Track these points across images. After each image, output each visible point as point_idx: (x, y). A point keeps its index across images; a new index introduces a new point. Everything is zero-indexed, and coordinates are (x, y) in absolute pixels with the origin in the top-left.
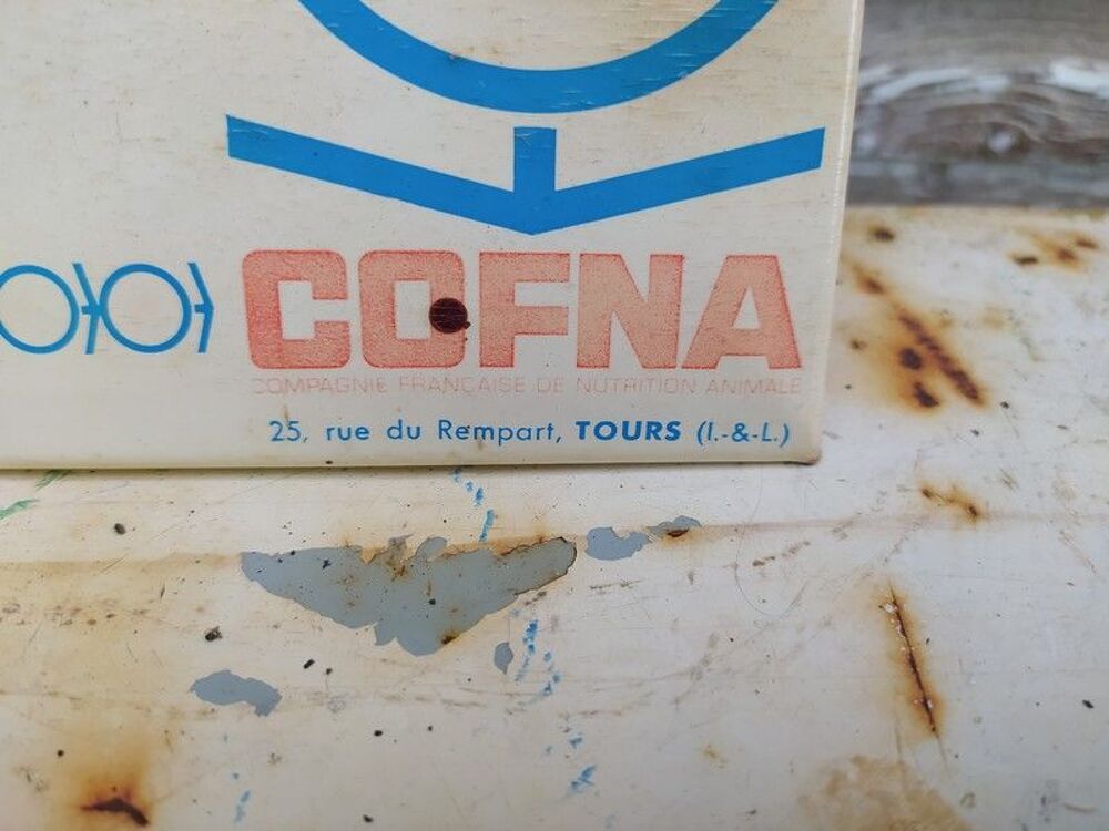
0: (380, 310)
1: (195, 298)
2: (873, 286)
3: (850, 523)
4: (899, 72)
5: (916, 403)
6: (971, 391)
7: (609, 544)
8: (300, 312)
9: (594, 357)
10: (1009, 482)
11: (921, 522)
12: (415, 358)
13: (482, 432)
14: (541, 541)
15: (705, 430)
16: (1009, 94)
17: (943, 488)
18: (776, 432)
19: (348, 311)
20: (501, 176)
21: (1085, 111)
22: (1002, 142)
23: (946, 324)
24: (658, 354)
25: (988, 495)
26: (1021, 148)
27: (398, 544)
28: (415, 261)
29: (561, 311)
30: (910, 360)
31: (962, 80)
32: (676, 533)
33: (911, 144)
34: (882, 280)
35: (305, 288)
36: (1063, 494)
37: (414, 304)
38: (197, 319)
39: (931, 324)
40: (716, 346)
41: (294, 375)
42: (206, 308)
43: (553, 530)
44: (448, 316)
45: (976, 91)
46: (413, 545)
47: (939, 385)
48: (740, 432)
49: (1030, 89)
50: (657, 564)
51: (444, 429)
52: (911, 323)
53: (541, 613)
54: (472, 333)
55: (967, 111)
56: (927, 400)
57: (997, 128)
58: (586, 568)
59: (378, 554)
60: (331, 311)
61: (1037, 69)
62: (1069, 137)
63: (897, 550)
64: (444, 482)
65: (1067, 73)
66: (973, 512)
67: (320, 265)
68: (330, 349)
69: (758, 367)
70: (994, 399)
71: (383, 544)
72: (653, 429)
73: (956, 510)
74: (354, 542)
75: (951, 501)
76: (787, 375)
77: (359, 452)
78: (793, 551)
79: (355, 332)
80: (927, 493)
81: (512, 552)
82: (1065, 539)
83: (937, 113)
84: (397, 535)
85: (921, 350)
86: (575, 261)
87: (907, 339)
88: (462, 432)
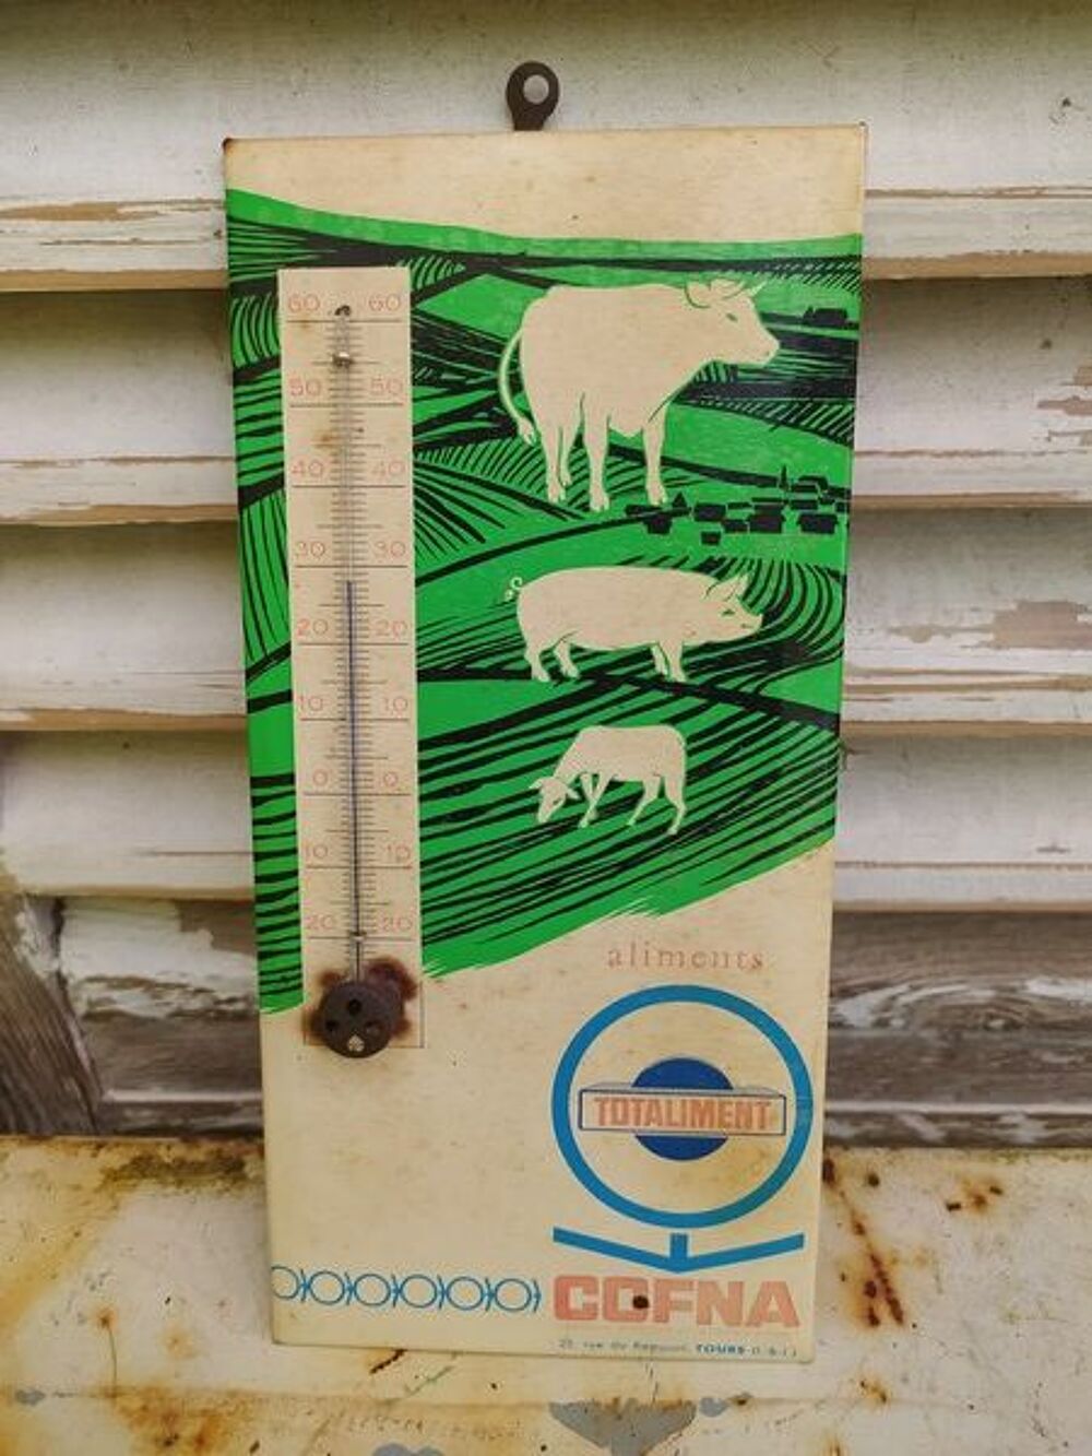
0: (610, 1300)
1: (534, 1291)
2: (860, 1230)
3: (822, 1401)
4: (915, 989)
5: (868, 1321)
6: (898, 1316)
7: (712, 1407)
8: (577, 1298)
9: (705, 1320)
10: (905, 1380)
11: (857, 1402)
12: (626, 1317)
13: (653, 1347)
14: (680, 1403)
15: (756, 1350)
16: (998, 998)
17: (870, 1381)
18: (789, 1352)
19: (599, 1299)
20: (664, 1250)
21: (1057, 1007)
22: (997, 1023)
23: (895, 1261)
24: (733, 1318)
25: (893, 1387)
26: (1012, 1026)
27: (616, 1401)
28: (628, 1282)
29: (690, 1303)
30: (870, 1290)
31: (962, 992)
32: (741, 1402)
33: (929, 1024)
34: (865, 1224)
35: (579, 1290)
36: (932, 1389)
37: (625, 1300)
38: (534, 1300)
39: (886, 1261)
40: (759, 1317)
41: (572, 1322)
42: (538, 1296)
43: (688, 1396)
44: (640, 1303)
45: (973, 997)
46: (623, 1401)
47: (883, 1310)
48: (773, 1352)
49: (1013, 996)
50: (731, 1419)
51: (636, 1345)
52: (876, 1261)
53: (681, 1444)
54: (651, 1309)
55: (967, 1009)
56: (874, 1320)
57: (992, 1017)
58: (701, 1421)
59: (608, 1407)
60: (592, 1299)
61: (1016, 984)
62: (1049, 1020)
63: (843, 1419)
64: (635, 1364)
65: (1038, 987)
66: (884, 1398)
67: (588, 1283)
68: (590, 1313)
69: (779, 1327)
70: (909, 1320)
71: (610, 1401)
72: (732, 1349)
73: (876, 1395)
74: (596, 1399)
75: (875, 1390)
76: (792, 1330)
77: (598, 1352)
78: (795, 1416)
79: (600, 1307)
80: (863, 1384)
81: (668, 1408)
82: (927, 1417)
83: (945, 1010)
84: (615, 1395)
85: (877, 1283)
87: (870, 1273)
88: (645, 1347)
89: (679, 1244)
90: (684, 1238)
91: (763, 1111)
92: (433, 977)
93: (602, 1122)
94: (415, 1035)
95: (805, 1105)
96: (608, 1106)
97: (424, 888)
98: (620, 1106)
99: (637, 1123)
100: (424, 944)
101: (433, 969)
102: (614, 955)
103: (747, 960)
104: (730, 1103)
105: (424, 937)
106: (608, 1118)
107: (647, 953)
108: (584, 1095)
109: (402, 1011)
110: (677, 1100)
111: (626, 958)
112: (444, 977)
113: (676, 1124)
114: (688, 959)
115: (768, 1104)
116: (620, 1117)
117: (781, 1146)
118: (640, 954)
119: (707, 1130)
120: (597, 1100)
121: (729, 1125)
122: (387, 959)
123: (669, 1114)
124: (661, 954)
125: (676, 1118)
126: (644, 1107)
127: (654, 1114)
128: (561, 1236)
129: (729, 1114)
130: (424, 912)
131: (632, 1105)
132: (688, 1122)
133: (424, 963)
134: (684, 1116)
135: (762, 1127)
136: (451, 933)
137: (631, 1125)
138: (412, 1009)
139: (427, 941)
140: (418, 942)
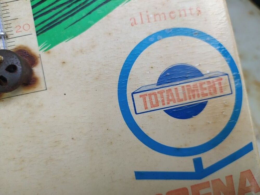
29: (210, 194)
40: (243, 191)
86: (210, 182)
89: (198, 163)
90: (200, 159)
91: (220, 84)
92: (45, 51)
93: (146, 108)
94: (41, 85)
95: (237, 77)
96: (147, 98)
97: (33, 7)
98: (153, 97)
99: (164, 104)
100: (37, 35)
101: (44, 47)
102: (132, 21)
103: (194, 11)
104: (204, 83)
105: (37, 32)
106: (149, 105)
107: (148, 16)
108: (134, 95)
109: (31, 72)
110: (179, 87)
111: (138, 20)
112: (50, 50)
113: (182, 100)
114: (167, 15)
115: (221, 79)
116: (154, 103)
117: (232, 99)
118: (144, 17)
119: (197, 99)
120: (140, 96)
121: (207, 95)
122: (20, 47)
123: (177, 94)
124: (155, 15)
125: (181, 96)
126: (165, 94)
127: (170, 98)
128: (140, 175)
129: (205, 89)
130: (35, 19)
131: (159, 95)
132: (188, 98)
133: (39, 45)
134: (184, 94)
135: (222, 92)
136: (50, 26)
137: (161, 106)
138: (37, 70)
139: (39, 33)
140: (34, 34)
